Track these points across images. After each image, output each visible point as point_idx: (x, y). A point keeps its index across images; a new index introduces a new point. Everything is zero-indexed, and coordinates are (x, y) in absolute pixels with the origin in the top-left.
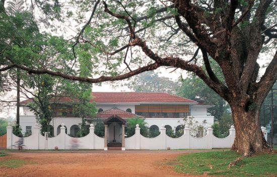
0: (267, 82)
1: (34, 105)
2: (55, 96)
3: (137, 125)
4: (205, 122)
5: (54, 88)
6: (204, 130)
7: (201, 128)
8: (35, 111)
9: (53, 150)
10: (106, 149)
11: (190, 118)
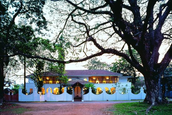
0: (165, 63)
1: (34, 77)
2: (45, 72)
3: (90, 88)
4: (127, 85)
5: (45, 68)
6: (126, 90)
7: (124, 89)
8: (35, 80)
9: (44, 102)
10: (73, 101)
11: (119, 83)
